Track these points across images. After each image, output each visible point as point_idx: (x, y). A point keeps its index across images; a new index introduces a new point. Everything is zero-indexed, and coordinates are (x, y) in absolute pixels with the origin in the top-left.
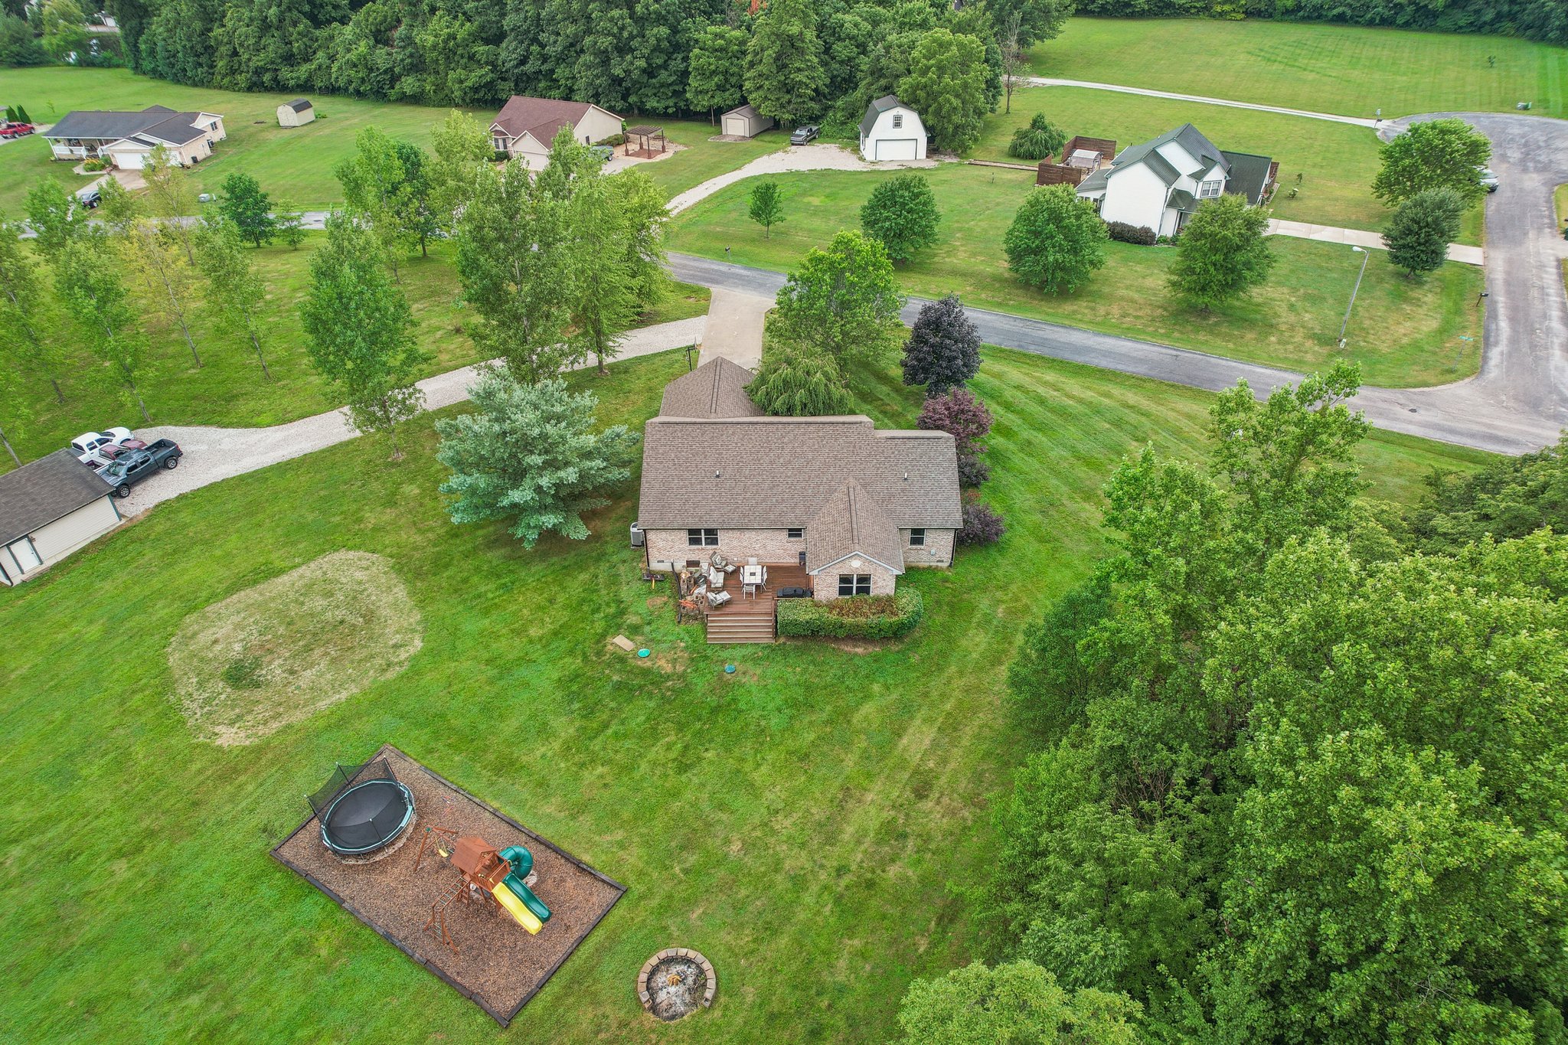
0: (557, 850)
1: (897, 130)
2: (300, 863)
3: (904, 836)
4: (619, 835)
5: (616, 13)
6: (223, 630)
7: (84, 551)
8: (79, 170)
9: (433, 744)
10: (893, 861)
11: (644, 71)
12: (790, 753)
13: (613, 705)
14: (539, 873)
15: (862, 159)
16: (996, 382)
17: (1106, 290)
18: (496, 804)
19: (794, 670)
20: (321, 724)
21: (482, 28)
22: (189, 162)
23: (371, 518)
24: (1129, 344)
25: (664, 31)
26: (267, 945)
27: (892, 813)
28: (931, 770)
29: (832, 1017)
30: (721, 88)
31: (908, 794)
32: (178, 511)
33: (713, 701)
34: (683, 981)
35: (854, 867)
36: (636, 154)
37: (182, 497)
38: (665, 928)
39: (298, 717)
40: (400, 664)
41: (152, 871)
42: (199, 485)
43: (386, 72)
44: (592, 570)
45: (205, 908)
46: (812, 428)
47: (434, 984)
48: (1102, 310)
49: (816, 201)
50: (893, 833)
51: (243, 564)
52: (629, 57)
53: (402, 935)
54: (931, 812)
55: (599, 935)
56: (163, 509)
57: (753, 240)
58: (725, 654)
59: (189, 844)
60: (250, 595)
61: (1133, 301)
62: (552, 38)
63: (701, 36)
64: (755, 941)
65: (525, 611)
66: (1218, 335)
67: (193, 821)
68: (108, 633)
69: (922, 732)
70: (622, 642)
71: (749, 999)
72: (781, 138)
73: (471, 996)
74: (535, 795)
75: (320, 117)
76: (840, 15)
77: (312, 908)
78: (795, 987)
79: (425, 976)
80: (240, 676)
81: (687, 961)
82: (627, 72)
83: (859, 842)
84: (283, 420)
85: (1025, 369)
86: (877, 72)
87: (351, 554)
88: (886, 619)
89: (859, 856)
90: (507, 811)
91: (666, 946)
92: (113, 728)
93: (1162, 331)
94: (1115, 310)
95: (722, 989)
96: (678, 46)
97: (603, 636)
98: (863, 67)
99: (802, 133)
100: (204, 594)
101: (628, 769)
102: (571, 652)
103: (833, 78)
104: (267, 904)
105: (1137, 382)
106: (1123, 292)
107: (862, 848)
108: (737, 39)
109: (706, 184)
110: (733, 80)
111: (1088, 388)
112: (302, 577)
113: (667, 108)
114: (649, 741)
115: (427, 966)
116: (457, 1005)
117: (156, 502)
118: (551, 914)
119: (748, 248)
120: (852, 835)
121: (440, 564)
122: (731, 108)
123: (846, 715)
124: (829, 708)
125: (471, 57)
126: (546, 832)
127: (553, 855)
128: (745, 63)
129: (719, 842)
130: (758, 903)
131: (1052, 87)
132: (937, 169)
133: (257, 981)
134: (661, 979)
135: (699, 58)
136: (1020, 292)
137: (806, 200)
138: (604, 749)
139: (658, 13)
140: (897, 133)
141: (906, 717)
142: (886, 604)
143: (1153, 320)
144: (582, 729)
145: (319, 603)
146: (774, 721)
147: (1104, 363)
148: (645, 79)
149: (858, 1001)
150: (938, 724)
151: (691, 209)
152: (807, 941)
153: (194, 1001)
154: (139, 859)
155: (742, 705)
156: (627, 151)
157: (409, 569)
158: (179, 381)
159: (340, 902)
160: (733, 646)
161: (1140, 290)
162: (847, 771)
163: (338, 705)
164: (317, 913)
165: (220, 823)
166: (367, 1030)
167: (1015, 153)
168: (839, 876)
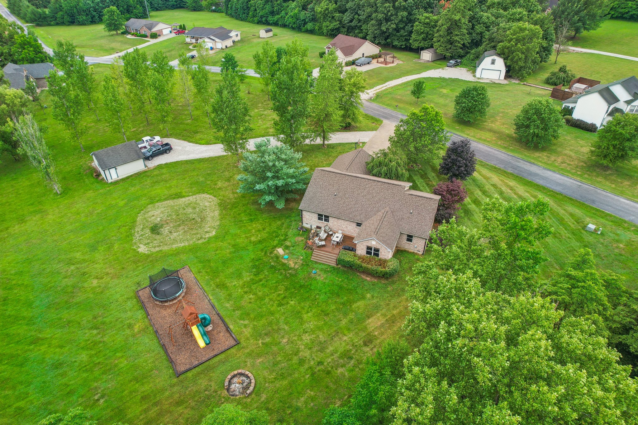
0: (223, 321)
1: (493, 65)
2: (142, 298)
3: (351, 358)
4: (246, 322)
5: (387, 5)
6: (157, 212)
7: (131, 176)
8: (191, 47)
9: (201, 270)
10: (342, 367)
11: (395, 29)
12: (322, 311)
13: (267, 273)
14: (214, 326)
15: (475, 76)
16: (484, 181)
17: (559, 149)
18: (211, 298)
19: (338, 279)
20: (171, 252)
21: (340, 7)
22: (224, 47)
23: (220, 184)
24: (558, 176)
25: (405, 14)
26: (122, 322)
27: (351, 348)
28: (375, 336)
29: (289, 418)
30: (425, 40)
31: (361, 342)
32: (163, 168)
33: (302, 282)
34: (242, 384)
35: (325, 364)
36: (381, 63)
37: (166, 164)
38: (246, 362)
39: (165, 248)
40: (205, 238)
41: (103, 286)
42: (173, 161)
43: (303, 20)
44: (283, 221)
45: (110, 303)
46: (379, 184)
47: (162, 353)
48: (553, 158)
49: (445, 91)
50: (347, 356)
51: (173, 191)
52: (389, 23)
53: (161, 333)
54: (367, 352)
55: (222, 356)
56: (160, 167)
57: (411, 104)
58: (315, 266)
59: (116, 281)
60: (171, 202)
61: (570, 157)
62: (363, 13)
63: (420, 17)
64: (275, 378)
65: (253, 231)
66: (608, 180)
67: (120, 274)
68: (126, 204)
69: (378, 319)
70: (280, 251)
71: (263, 399)
72: (444, 63)
73: (171, 361)
74: (225, 298)
75: (275, 35)
76: (482, 13)
77: (140, 314)
78: (281, 401)
79: (161, 349)
80: (155, 229)
81: (248, 377)
82: (387, 29)
83: (332, 355)
84: (208, 143)
85: (503, 178)
86: (491, 40)
87: (208, 196)
88: (380, 269)
89: (330, 360)
90: (213, 301)
91: (243, 368)
92: (113, 236)
93: (579, 173)
94: (560, 160)
95: (255, 392)
96: (410, 21)
97: (275, 247)
98: (487, 37)
99: (452, 62)
100: (157, 199)
101: (261, 299)
102: (262, 250)
103: (472, 40)
104: (127, 308)
105: (553, 194)
106: (567, 152)
107: (332, 357)
108: (435, 20)
109: (403, 78)
110: (430, 37)
111: (528, 192)
112: (189, 200)
113: (402, 45)
114: (273, 291)
115: (163, 346)
116: (166, 363)
117: (158, 164)
118: (210, 343)
119: (407, 107)
120: (331, 351)
121: (234, 205)
122: (427, 48)
123: (351, 303)
124: (345, 298)
125: (333, 17)
126: (222, 313)
127: (221, 322)
128: (435, 30)
129: (280, 336)
130: (283, 365)
131: (585, 53)
132: (506, 85)
133: (114, 332)
134: (235, 380)
135: (417, 26)
136: (516, 144)
137: (441, 90)
138: (256, 289)
139: (404, 6)
140: (492, 67)
141: (375, 311)
142: (383, 263)
143: (577, 167)
144: (252, 280)
145: (190, 210)
146: (322, 297)
147: (541, 182)
148: (395, 32)
149: (302, 416)
150: (387, 318)
151: (392, 88)
152: (294, 386)
153: (95, 332)
154: (101, 281)
155: (312, 288)
156: (378, 61)
157: (223, 206)
158: (183, 124)
159: (148, 314)
160: (320, 264)
161: (576, 152)
162: (341, 325)
163: (179, 248)
164: (140, 316)
165: (127, 277)
166: (136, 361)
167: (548, 82)
168: (318, 365)
